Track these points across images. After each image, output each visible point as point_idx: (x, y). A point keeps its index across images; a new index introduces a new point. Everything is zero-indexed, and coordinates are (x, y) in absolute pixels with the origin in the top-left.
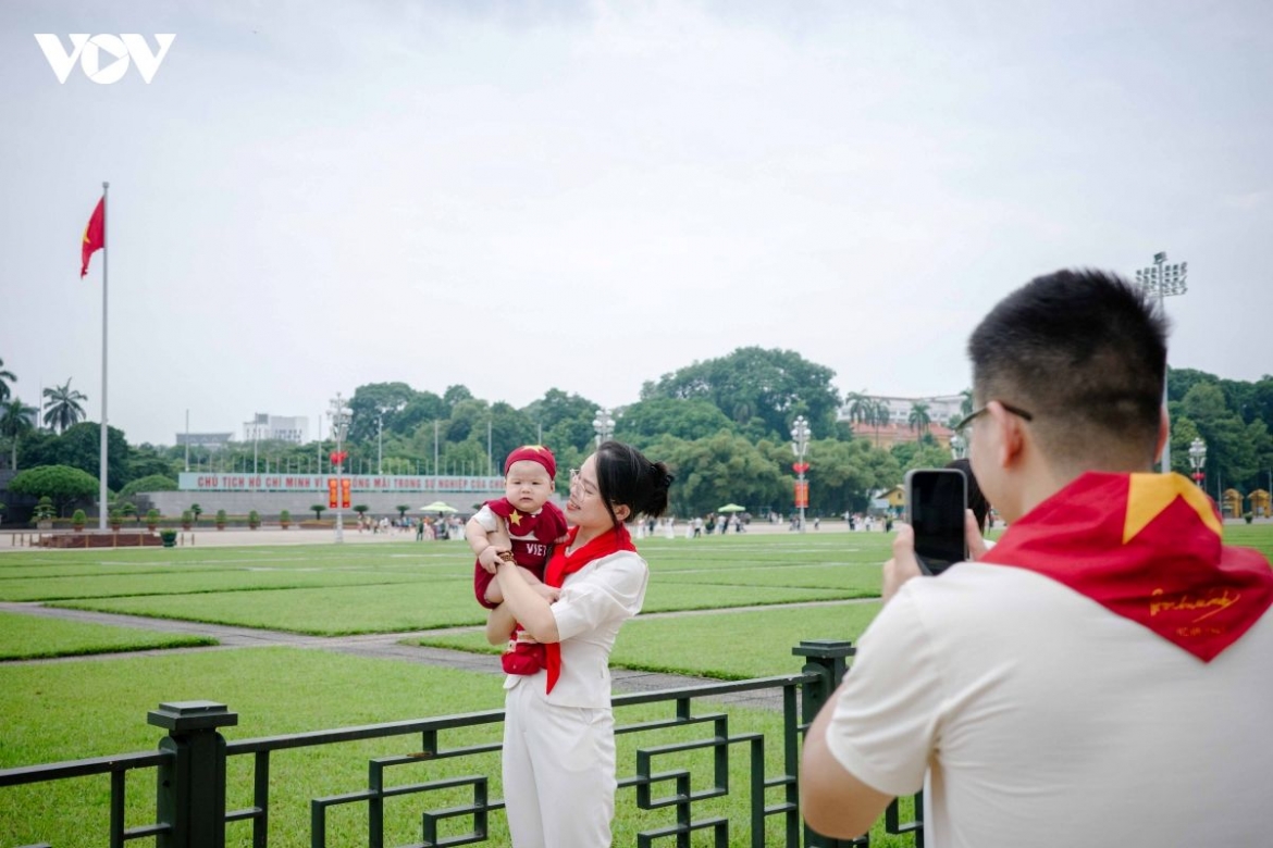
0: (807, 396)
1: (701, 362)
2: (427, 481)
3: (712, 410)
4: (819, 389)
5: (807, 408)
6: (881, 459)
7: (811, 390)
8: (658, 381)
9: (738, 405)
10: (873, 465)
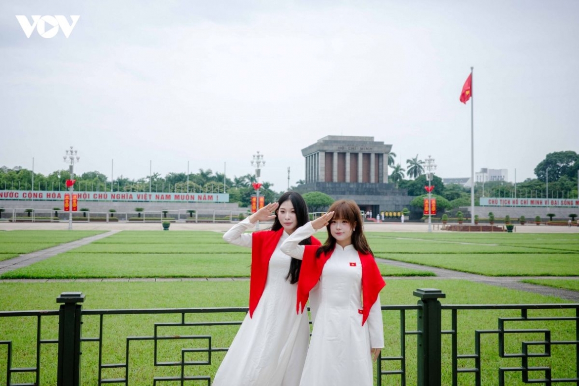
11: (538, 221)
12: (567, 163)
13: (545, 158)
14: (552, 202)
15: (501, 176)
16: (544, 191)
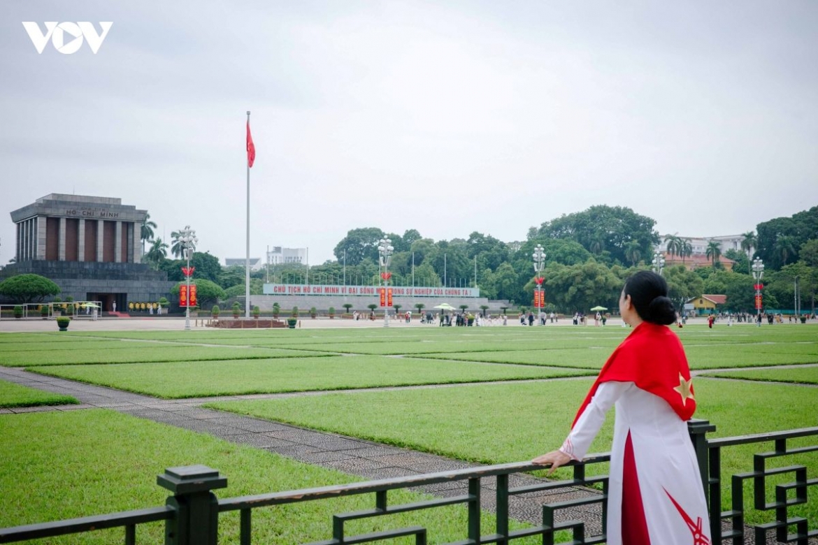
0: (638, 237)
1: (567, 215)
2: (407, 290)
3: (578, 246)
4: (646, 233)
5: (639, 244)
6: (692, 278)
7: (641, 233)
8: (539, 227)
9: (593, 243)
10: (687, 282)
11: (331, 314)
12: (371, 243)
13: (346, 235)
14: (350, 289)
15: (298, 258)
16: (341, 277)
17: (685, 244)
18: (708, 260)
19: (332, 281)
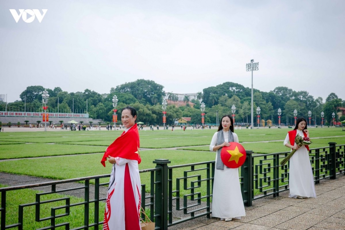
0: (157, 93)
1: (127, 83)
2: (56, 114)
3: (132, 96)
4: (160, 91)
5: (157, 96)
6: (178, 111)
7: (158, 91)
8: (115, 88)
9: (138, 95)
10: (176, 112)
11: (18, 125)
12: (38, 93)
13: (26, 89)
14: (28, 114)
15: (1, 99)
16: (24, 108)
17: (175, 96)
18: (184, 103)
19: (19, 110)
